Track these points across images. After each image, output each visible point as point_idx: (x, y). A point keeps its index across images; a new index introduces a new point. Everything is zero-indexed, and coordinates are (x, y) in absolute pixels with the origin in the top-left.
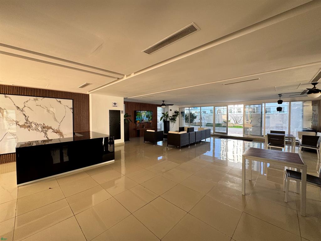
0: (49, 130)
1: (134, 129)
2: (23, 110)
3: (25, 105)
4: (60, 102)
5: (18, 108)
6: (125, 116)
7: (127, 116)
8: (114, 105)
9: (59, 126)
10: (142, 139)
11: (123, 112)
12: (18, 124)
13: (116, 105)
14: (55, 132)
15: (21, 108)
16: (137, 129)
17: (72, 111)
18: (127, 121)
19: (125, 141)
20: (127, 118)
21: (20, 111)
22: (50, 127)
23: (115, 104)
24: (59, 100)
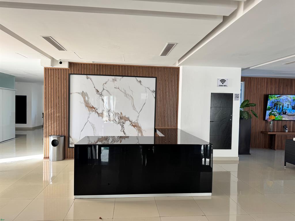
0: (126, 121)
1: (262, 132)
2: (102, 94)
3: (105, 88)
4: (140, 82)
5: (98, 91)
6: (242, 106)
7: (247, 106)
8: (222, 85)
9: (138, 117)
10: (280, 156)
11: (238, 97)
12: (97, 112)
13: (224, 84)
14: (133, 125)
15: (100, 91)
16: (269, 133)
17: (155, 96)
18: (246, 116)
19: (240, 153)
20: (247, 109)
21: (99, 95)
22: (127, 118)
23: (223, 81)
24: (139, 79)
